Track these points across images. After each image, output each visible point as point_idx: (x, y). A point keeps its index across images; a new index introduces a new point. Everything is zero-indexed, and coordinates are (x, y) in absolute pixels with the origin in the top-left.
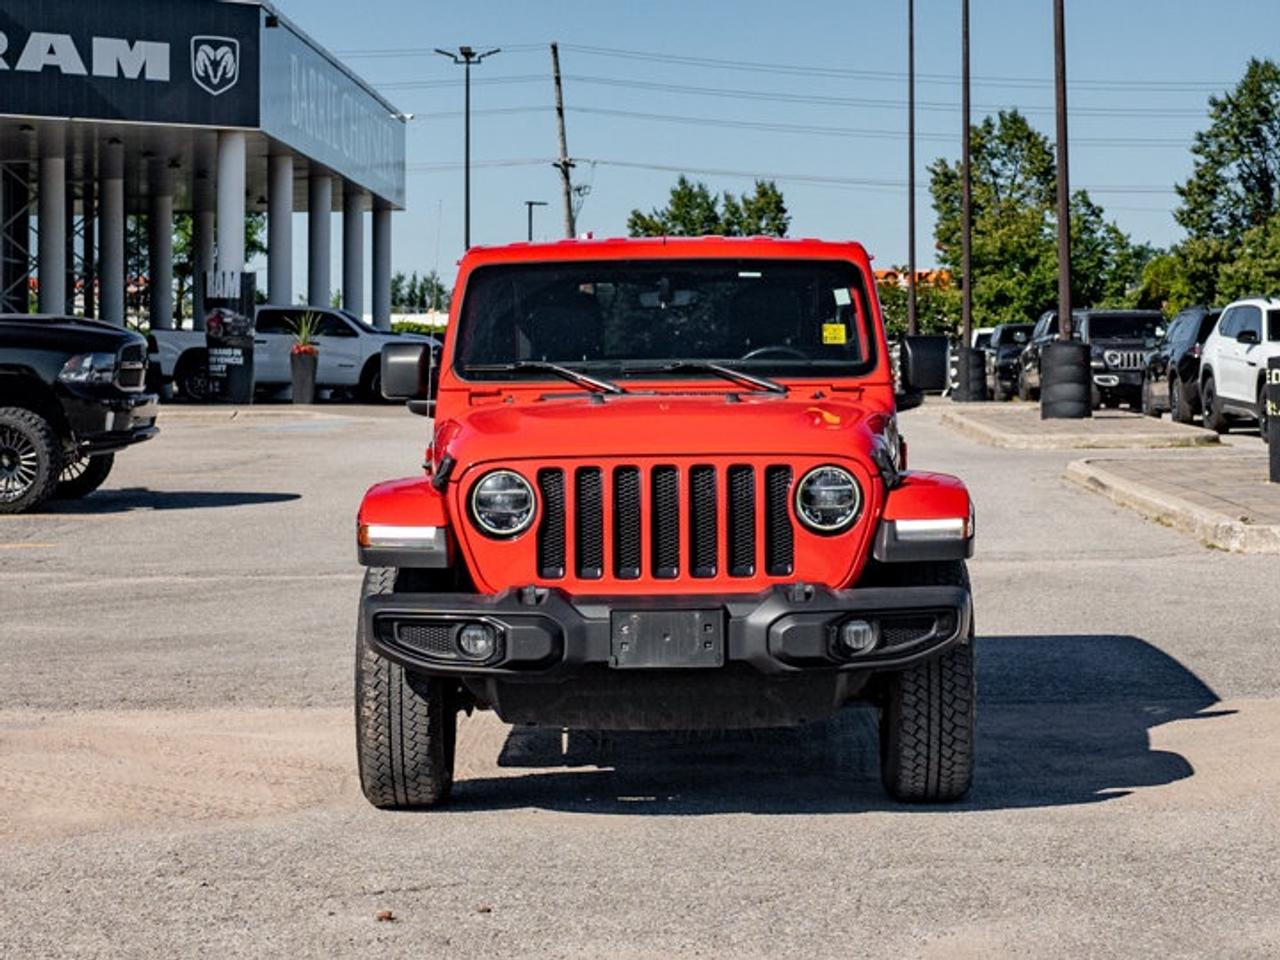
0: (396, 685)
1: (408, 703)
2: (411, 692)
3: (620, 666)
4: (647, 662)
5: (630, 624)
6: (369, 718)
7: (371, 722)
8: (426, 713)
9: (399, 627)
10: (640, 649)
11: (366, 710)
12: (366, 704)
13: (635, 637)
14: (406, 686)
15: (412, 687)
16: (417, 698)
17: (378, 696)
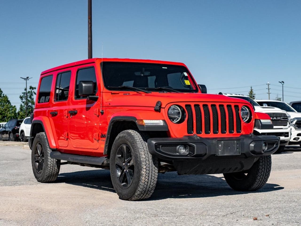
0: (151, 165)
1: (154, 169)
2: (154, 166)
3: (219, 155)
4: (225, 154)
5: (221, 144)
6: (143, 174)
7: (144, 175)
8: (157, 172)
9: (162, 147)
10: (223, 151)
11: (143, 172)
12: (143, 170)
13: (222, 148)
14: (153, 165)
15: (154, 165)
16: (156, 168)
17: (146, 168)
